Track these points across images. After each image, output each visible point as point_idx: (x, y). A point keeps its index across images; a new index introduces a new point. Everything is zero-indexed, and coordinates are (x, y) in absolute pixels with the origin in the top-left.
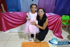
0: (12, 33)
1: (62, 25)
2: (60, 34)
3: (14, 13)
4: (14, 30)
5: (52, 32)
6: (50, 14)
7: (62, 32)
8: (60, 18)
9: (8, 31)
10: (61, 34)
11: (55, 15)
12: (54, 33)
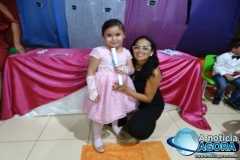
0: (47, 119)
1: (205, 85)
2: (201, 116)
3: (52, 55)
4: (54, 109)
5: (176, 112)
6: (165, 51)
7: (206, 110)
8: (198, 66)
9: (34, 113)
10: (205, 116)
11: (183, 57)
12: (181, 114)
